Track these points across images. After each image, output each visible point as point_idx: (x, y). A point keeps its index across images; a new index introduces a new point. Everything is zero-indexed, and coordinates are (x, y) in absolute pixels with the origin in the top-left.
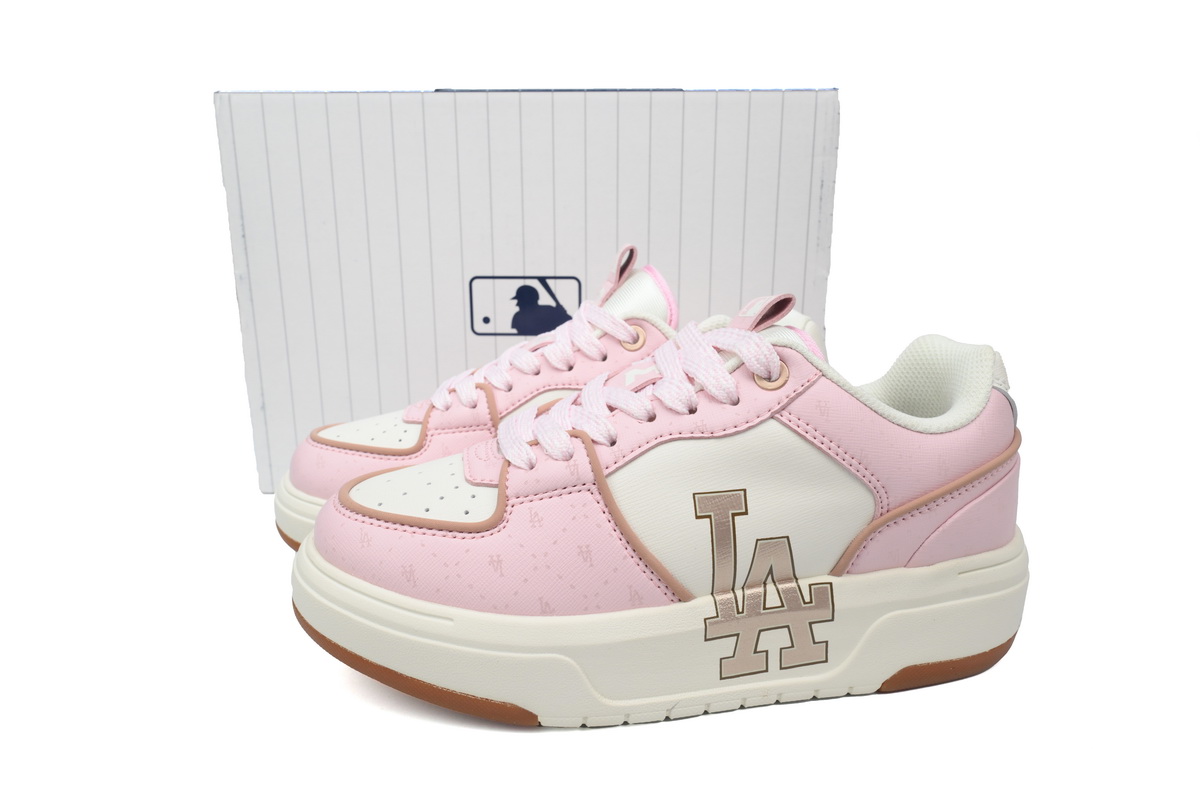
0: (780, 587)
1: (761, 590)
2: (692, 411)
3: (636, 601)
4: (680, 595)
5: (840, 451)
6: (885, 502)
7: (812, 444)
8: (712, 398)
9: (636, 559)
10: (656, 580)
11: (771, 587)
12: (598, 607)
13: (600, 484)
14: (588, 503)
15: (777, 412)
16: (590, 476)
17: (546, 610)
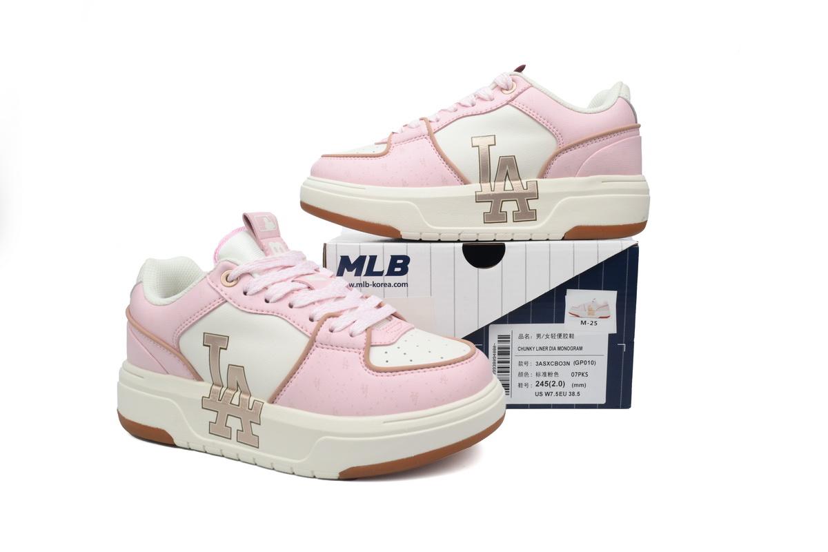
0: (513, 182)
1: (503, 183)
2: (473, 105)
3: (445, 182)
4: (465, 181)
5: (538, 116)
6: (561, 141)
7: (528, 115)
8: (483, 99)
9: (445, 164)
10: (453, 174)
11: (508, 182)
12: (428, 184)
13: (431, 135)
14: (426, 144)
15: (510, 101)
16: (426, 131)
17: (405, 184)
